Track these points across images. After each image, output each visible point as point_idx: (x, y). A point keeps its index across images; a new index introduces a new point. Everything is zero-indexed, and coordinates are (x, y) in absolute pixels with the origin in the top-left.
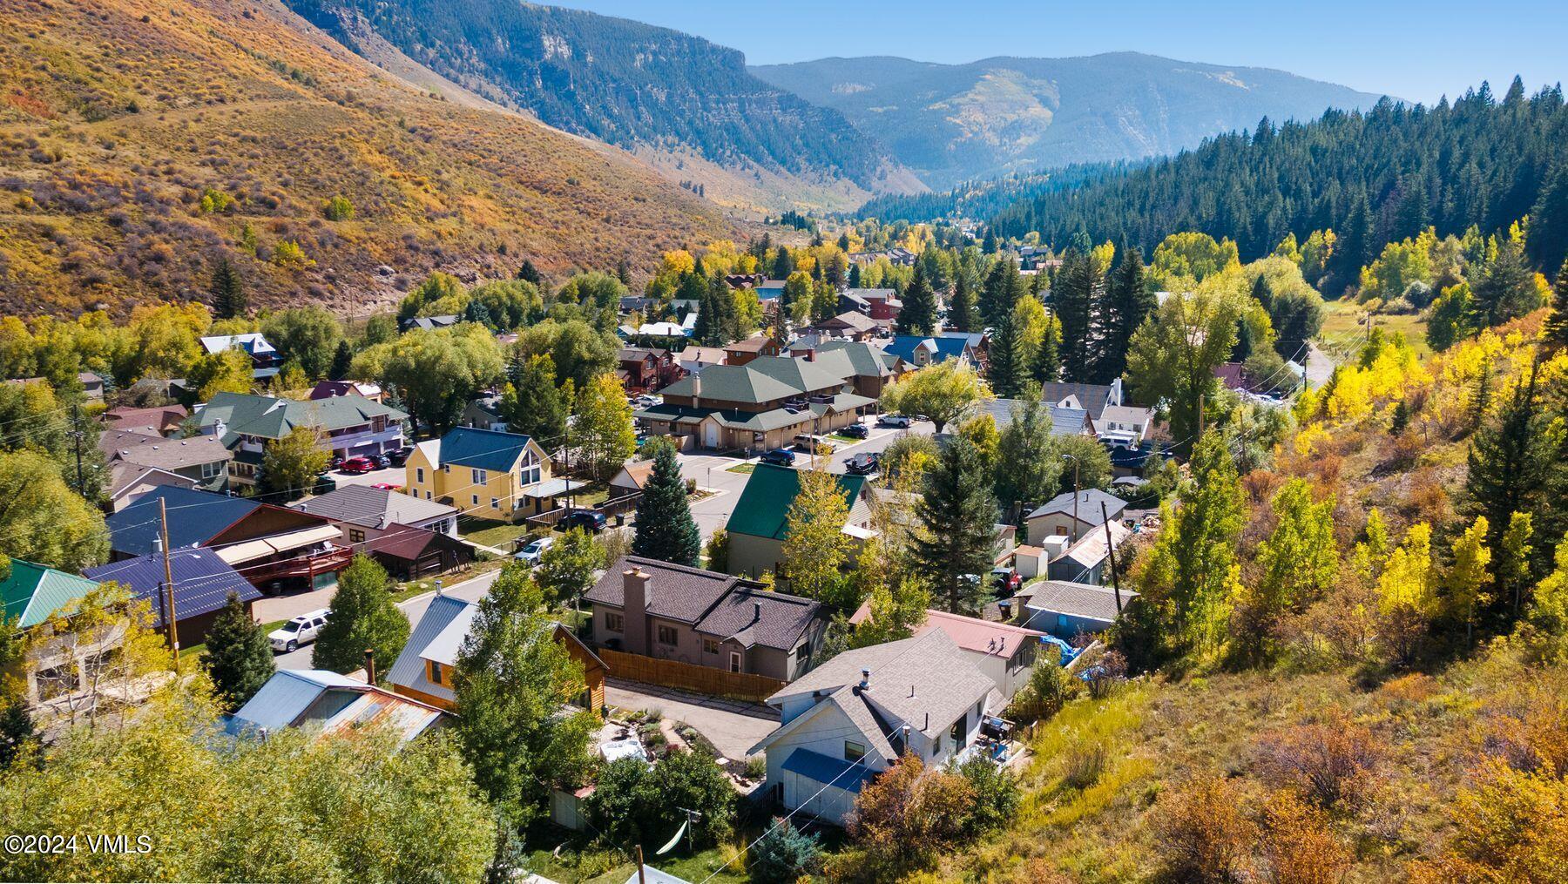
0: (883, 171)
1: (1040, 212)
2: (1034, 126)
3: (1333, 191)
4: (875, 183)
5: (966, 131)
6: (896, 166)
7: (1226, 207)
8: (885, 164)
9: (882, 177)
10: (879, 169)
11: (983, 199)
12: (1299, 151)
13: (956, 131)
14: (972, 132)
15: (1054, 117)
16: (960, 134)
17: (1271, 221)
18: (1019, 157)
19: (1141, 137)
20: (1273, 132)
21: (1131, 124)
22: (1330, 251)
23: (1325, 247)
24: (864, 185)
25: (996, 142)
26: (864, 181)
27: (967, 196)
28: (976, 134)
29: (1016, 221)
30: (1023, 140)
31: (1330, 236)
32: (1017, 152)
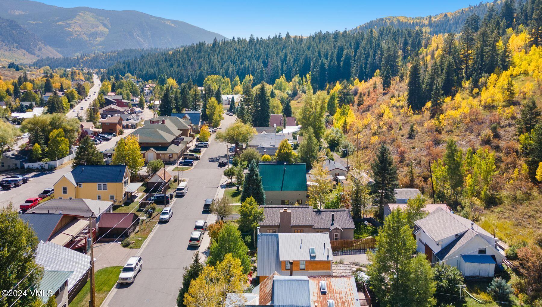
0: (40, 48)
1: (129, 67)
2: (102, 34)
3: (247, 63)
4: (37, 52)
5: (74, 34)
6: (46, 45)
7: (214, 67)
8: (40, 44)
9: (40, 50)
10: (38, 46)
11: (91, 61)
12: (231, 49)
13: (69, 34)
14: (77, 34)
15: (109, 32)
16: (72, 35)
17: (230, 72)
18: (98, 45)
19: (142, 41)
20: (219, 43)
21: (138, 36)
22: (252, 81)
23: (250, 80)
24: (32, 53)
25: (88, 39)
26: (31, 51)
27: (84, 59)
28: (78, 35)
29: (119, 70)
30: (98, 39)
31: (251, 76)
32: (97, 43)
